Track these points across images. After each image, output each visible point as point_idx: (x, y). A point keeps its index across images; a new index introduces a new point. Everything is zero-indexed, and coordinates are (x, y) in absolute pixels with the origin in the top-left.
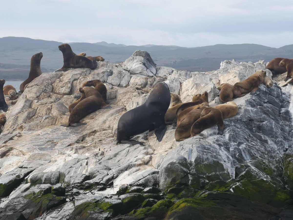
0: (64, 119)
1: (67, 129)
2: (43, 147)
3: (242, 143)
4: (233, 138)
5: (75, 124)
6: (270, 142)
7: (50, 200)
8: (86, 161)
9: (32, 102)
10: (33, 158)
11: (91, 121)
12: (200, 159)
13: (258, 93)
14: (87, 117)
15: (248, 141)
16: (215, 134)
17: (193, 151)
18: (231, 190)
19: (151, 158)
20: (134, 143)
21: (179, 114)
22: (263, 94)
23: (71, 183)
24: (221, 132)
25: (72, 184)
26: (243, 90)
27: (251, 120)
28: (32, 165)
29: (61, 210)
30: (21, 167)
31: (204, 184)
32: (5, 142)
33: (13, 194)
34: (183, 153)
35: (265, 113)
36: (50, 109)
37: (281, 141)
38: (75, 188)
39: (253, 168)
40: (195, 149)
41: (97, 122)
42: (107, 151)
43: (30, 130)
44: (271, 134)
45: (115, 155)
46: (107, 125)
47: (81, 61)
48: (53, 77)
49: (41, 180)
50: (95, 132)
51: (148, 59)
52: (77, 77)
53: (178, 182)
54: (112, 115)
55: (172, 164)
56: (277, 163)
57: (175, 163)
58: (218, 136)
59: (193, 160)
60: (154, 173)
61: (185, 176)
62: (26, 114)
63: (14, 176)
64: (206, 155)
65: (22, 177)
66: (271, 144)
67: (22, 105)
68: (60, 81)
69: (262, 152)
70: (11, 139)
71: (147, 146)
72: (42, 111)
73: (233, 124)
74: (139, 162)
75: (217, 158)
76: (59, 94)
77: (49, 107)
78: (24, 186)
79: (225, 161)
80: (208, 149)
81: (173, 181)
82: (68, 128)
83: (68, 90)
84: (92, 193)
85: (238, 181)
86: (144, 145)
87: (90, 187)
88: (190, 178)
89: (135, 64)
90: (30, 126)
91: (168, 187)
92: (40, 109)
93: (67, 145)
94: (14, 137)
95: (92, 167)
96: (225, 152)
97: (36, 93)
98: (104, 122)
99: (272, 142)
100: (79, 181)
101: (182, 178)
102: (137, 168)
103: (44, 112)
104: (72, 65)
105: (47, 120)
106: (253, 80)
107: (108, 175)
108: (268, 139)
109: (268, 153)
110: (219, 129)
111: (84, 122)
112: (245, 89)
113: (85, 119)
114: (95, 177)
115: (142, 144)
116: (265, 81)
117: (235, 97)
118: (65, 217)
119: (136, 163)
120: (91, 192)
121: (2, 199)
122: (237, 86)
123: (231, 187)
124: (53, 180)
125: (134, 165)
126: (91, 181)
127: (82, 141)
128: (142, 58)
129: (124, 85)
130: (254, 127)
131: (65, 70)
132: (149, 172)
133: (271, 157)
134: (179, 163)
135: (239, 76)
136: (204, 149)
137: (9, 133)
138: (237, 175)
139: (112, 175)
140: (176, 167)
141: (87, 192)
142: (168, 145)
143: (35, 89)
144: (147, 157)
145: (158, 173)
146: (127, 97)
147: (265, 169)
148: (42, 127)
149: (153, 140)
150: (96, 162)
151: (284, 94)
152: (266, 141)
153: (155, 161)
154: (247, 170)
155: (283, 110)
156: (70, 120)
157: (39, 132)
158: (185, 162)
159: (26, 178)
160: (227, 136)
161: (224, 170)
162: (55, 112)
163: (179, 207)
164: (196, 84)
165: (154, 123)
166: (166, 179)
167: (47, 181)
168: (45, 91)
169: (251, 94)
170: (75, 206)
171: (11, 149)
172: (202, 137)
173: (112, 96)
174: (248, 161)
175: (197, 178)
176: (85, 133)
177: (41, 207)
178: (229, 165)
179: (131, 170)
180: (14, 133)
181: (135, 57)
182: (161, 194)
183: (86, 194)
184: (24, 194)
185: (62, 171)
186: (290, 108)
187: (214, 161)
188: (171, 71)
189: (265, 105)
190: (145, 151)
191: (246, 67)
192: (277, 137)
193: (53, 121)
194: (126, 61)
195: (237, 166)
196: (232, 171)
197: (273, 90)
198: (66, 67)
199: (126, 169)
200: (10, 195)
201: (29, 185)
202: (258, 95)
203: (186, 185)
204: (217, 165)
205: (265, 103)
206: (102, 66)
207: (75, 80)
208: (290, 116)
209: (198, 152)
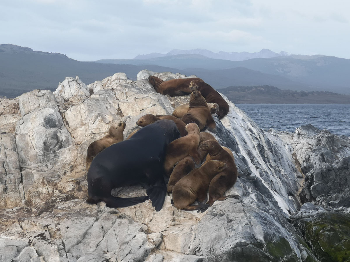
12: (268, 235)
17: (252, 224)
40: (254, 220)
45: (84, 236)
55: (240, 244)
57: (246, 244)
64: (270, 228)
71: (129, 219)
74: (150, 245)
75: (279, 233)
79: (287, 237)
80: (266, 219)
119: (146, 247)
125: (149, 251)
134: (251, 243)
135: (161, 105)
136: (263, 219)
144: (155, 236)
158: (256, 241)
161: (291, 250)
178: (292, 242)
187: (280, 237)
190: (137, 226)
196: (297, 251)
204: (284, 244)
209: (261, 225)
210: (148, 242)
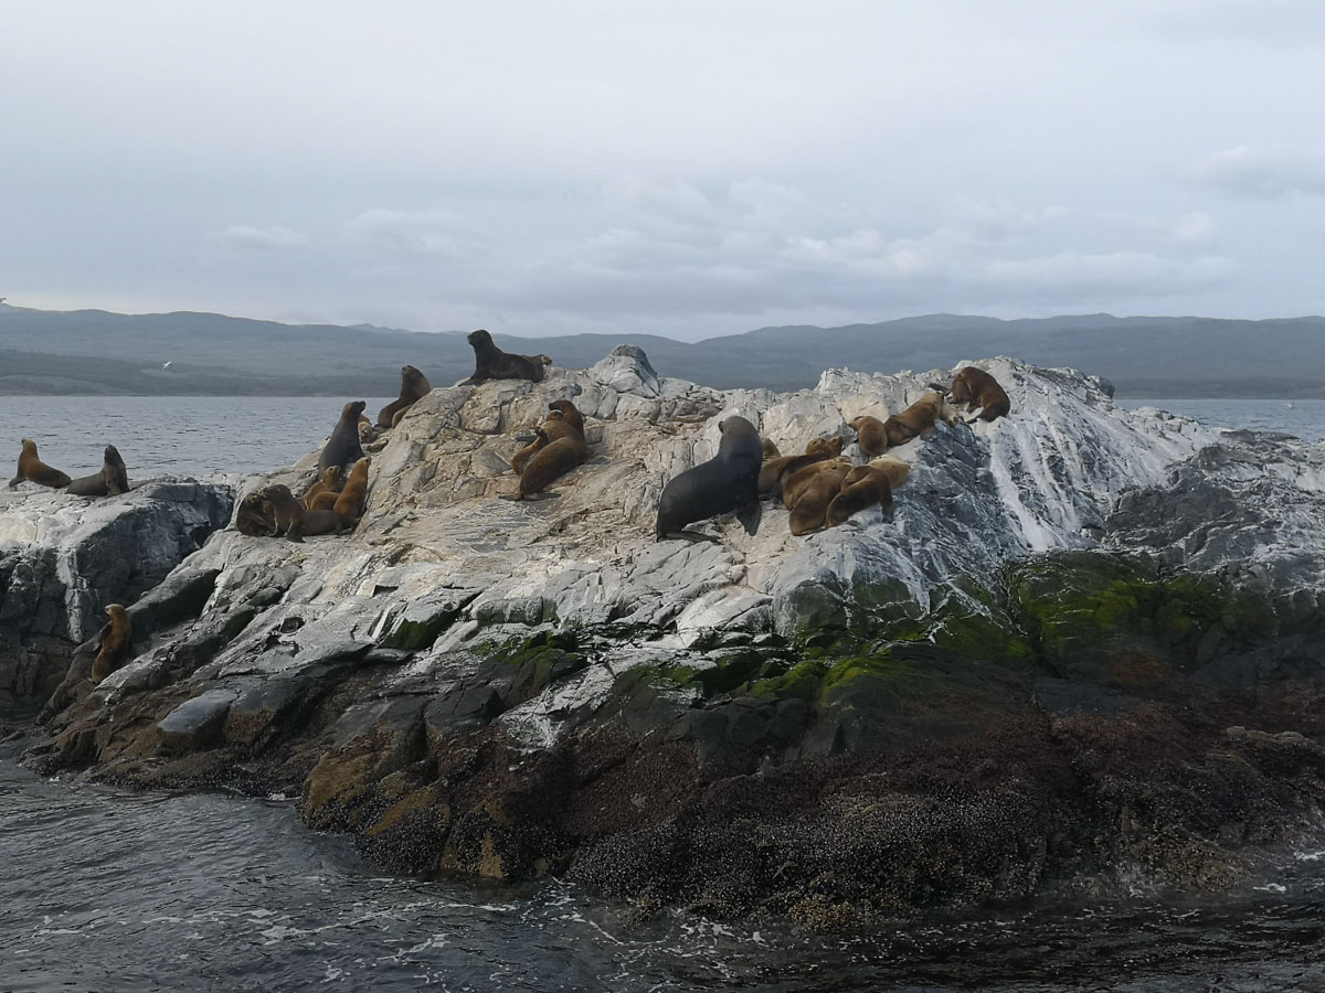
0: (503, 485)
1: (518, 506)
2: (482, 543)
3: (929, 540)
4: (912, 529)
5: (534, 496)
6: (972, 537)
7: (555, 662)
8: (598, 575)
9: (425, 447)
10: (469, 567)
11: (570, 489)
12: (862, 574)
13: (935, 437)
14: (559, 481)
15: (937, 535)
16: (877, 520)
17: (845, 558)
18: (931, 637)
19: (745, 570)
20: (695, 537)
21: (784, 481)
22: (943, 439)
23: (584, 623)
24: (888, 518)
25: (587, 626)
26: (907, 431)
27: (933, 492)
28: (473, 584)
29: (582, 681)
30: (449, 587)
31: (876, 626)
32: (387, 532)
33: (443, 644)
34: (825, 563)
35: (955, 479)
36: (467, 464)
37: (992, 535)
38: (598, 634)
39: (957, 590)
40: (849, 553)
41: (586, 491)
42: (639, 555)
43: (431, 506)
44: (973, 521)
45: (661, 565)
46: (610, 498)
47: (513, 364)
48: (459, 397)
49: (504, 616)
50: (587, 512)
51: (642, 363)
52: (508, 398)
53: (825, 622)
54: (618, 477)
55: (806, 584)
56: (994, 579)
57: (814, 583)
58: (885, 525)
59: (849, 577)
60: (761, 603)
61: (839, 610)
62: (417, 473)
63: (440, 606)
64: (873, 565)
65: (455, 607)
66: (975, 541)
67: (406, 455)
68: (474, 405)
69: (965, 558)
70: (397, 525)
71: (727, 545)
72: (453, 467)
73: (906, 500)
74: (722, 579)
75: (894, 572)
76: (474, 431)
77: (465, 458)
78: (461, 628)
79: (909, 579)
80: (875, 553)
81: (815, 620)
82: (519, 503)
83: (493, 424)
84: (636, 645)
85: (938, 619)
86: (720, 544)
87: (627, 633)
88: (849, 615)
89: (618, 372)
90: (430, 498)
91: (805, 635)
92: (444, 463)
93: (531, 540)
94: (401, 520)
95: (613, 590)
96: (907, 560)
97: (428, 430)
98: (603, 492)
99: (976, 537)
100: (603, 620)
101: (833, 614)
102: (722, 592)
103: (455, 470)
104: (494, 372)
105: (468, 485)
106: (925, 410)
107: (661, 606)
108: (968, 530)
109: (976, 559)
110: (884, 512)
111: (552, 491)
112: (910, 429)
113: (554, 485)
114: (631, 612)
115: (714, 540)
116: (944, 412)
117: (892, 444)
118: (598, 698)
119: (714, 581)
120: (631, 641)
121: (418, 655)
122: (894, 422)
123: (929, 632)
124: (529, 614)
125: (713, 586)
126: (629, 620)
127: (561, 531)
128: (634, 361)
129: (606, 415)
130: (942, 507)
131: (479, 384)
132: (753, 602)
133: (982, 567)
134: (821, 583)
135: (885, 403)
136: (868, 553)
137: (386, 513)
138: (933, 606)
139: (671, 608)
140: (819, 591)
141: (624, 642)
142: (773, 544)
143: (425, 422)
144: (736, 570)
145: (769, 602)
146: (635, 439)
147: (978, 593)
148: (457, 501)
149: (736, 532)
150: (622, 578)
151: (979, 439)
152: (966, 535)
153: (757, 579)
154: (948, 595)
155: (981, 472)
156: (522, 487)
157: (455, 511)
158: (833, 581)
159: (464, 610)
160: (900, 525)
161: (908, 596)
162: (479, 470)
163: (845, 677)
164: (797, 416)
165: (738, 497)
166: (793, 616)
167: (517, 616)
168: (445, 426)
169: (922, 438)
170: (612, 673)
171: (409, 547)
172: (855, 528)
173: (594, 438)
174: (946, 578)
175: (861, 616)
176: (564, 514)
177: (532, 676)
178: (918, 585)
179: (708, 595)
180: (400, 513)
181: (617, 358)
182: (790, 649)
183: (622, 646)
184: (470, 644)
185: (548, 596)
186: (992, 467)
187: (888, 578)
188: (689, 388)
189: (949, 460)
190: (727, 555)
191: (888, 383)
192: (983, 527)
193: (479, 488)
194: (596, 366)
195: (931, 587)
196: (923, 599)
197: (960, 431)
198: (479, 378)
199: (698, 594)
200: (435, 645)
201: (473, 624)
202: (935, 440)
203: (842, 628)
204: (896, 587)
205: (949, 456)
206: (555, 374)
207: (504, 403)
208: (994, 484)
209: (857, 560)
210: (721, 576)
